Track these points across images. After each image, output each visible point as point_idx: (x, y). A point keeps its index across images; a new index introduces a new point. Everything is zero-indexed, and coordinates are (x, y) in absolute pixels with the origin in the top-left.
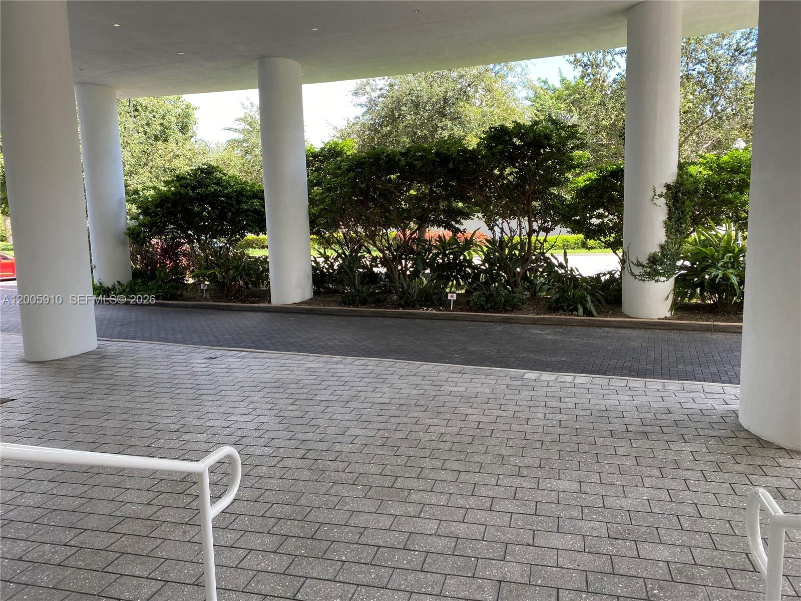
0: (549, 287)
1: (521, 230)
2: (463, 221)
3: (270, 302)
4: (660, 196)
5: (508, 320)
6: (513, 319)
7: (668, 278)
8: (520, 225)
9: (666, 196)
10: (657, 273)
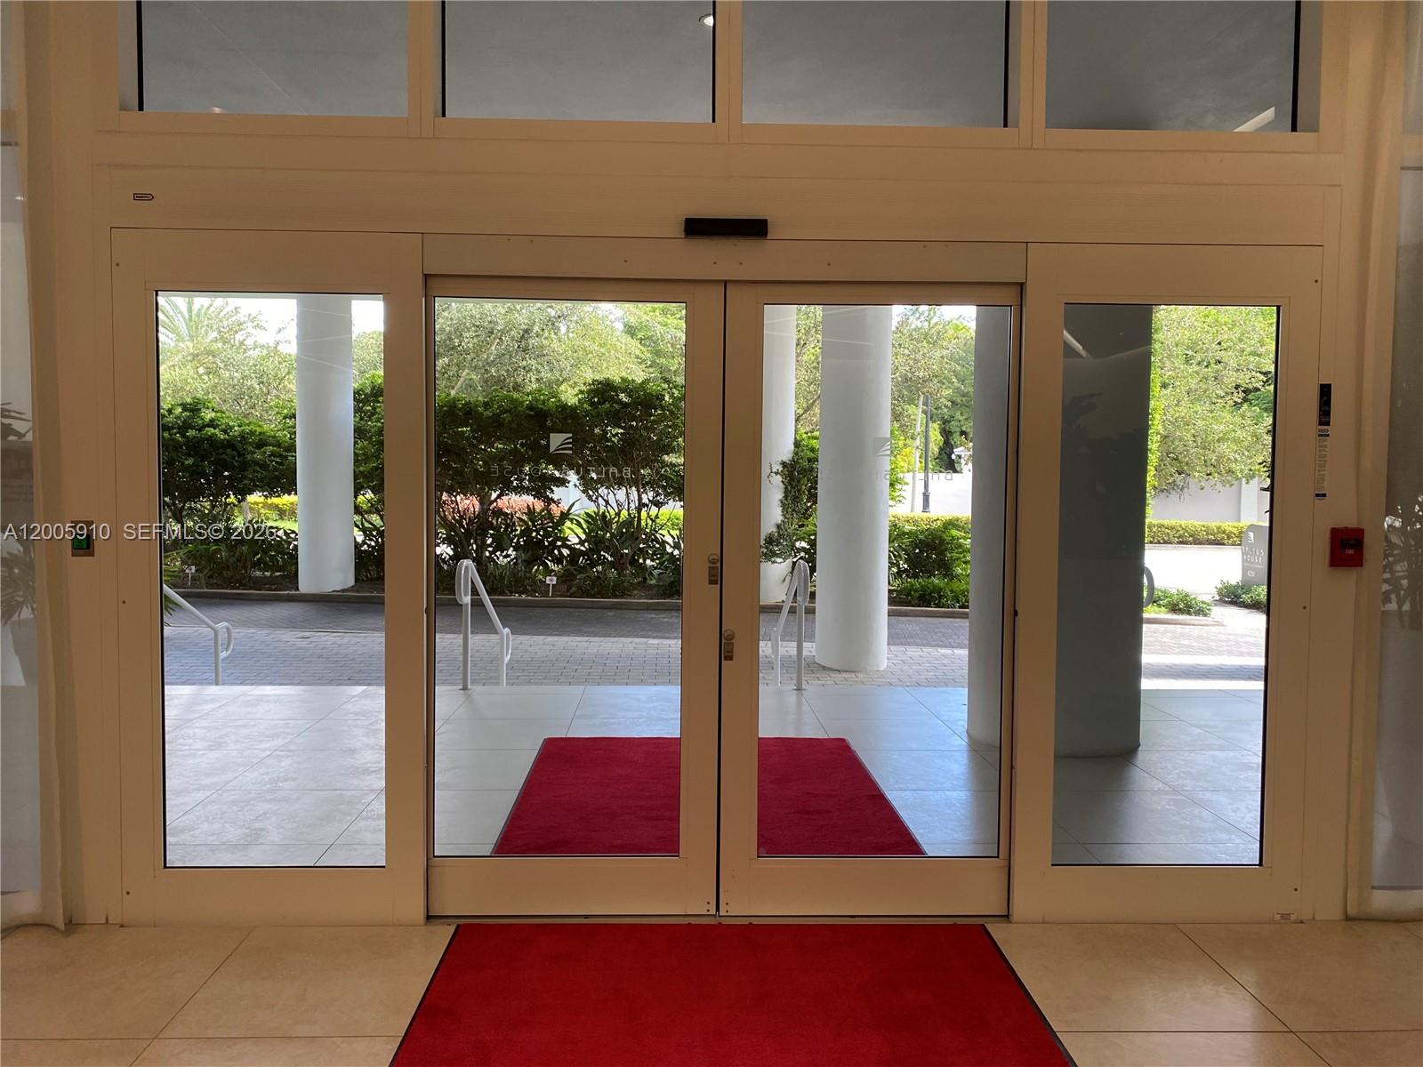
0: (661, 571)
1: (629, 503)
2: (554, 488)
3: (297, 589)
4: (777, 473)
5: (619, 606)
6: (624, 604)
7: (785, 559)
8: (628, 497)
9: (782, 474)
10: (774, 554)
